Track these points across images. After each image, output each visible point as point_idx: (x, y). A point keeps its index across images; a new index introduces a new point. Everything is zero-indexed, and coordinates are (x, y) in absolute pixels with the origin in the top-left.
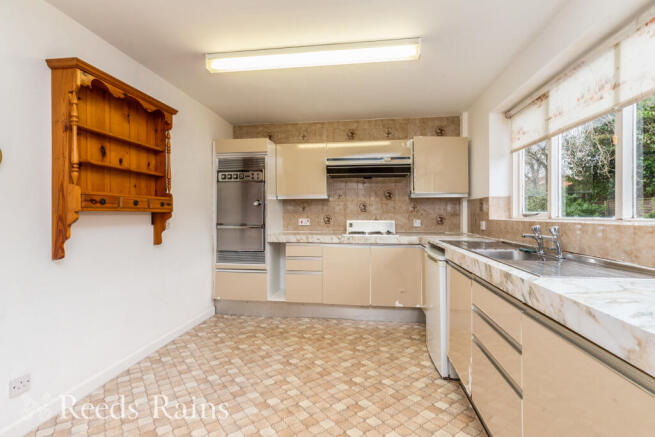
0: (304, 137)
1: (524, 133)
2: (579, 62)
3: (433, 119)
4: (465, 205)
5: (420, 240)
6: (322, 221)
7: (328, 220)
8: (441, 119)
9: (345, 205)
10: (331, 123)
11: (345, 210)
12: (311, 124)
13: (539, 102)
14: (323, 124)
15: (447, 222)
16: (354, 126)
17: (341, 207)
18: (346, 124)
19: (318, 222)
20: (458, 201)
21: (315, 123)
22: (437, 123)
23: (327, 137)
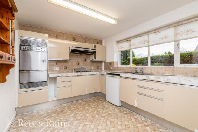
0: (56, 36)
1: (123, 48)
2: (141, 35)
3: (96, 40)
4: (103, 64)
5: (99, 73)
6: (64, 68)
7: (66, 68)
8: (98, 40)
9: (72, 63)
10: (67, 34)
11: (72, 64)
12: (59, 32)
13: (128, 41)
14: (64, 33)
15: (99, 68)
16: (75, 37)
17: (71, 63)
18: (72, 35)
19: (62, 69)
20: (101, 62)
21: (61, 33)
22: (97, 41)
23: (66, 38)
